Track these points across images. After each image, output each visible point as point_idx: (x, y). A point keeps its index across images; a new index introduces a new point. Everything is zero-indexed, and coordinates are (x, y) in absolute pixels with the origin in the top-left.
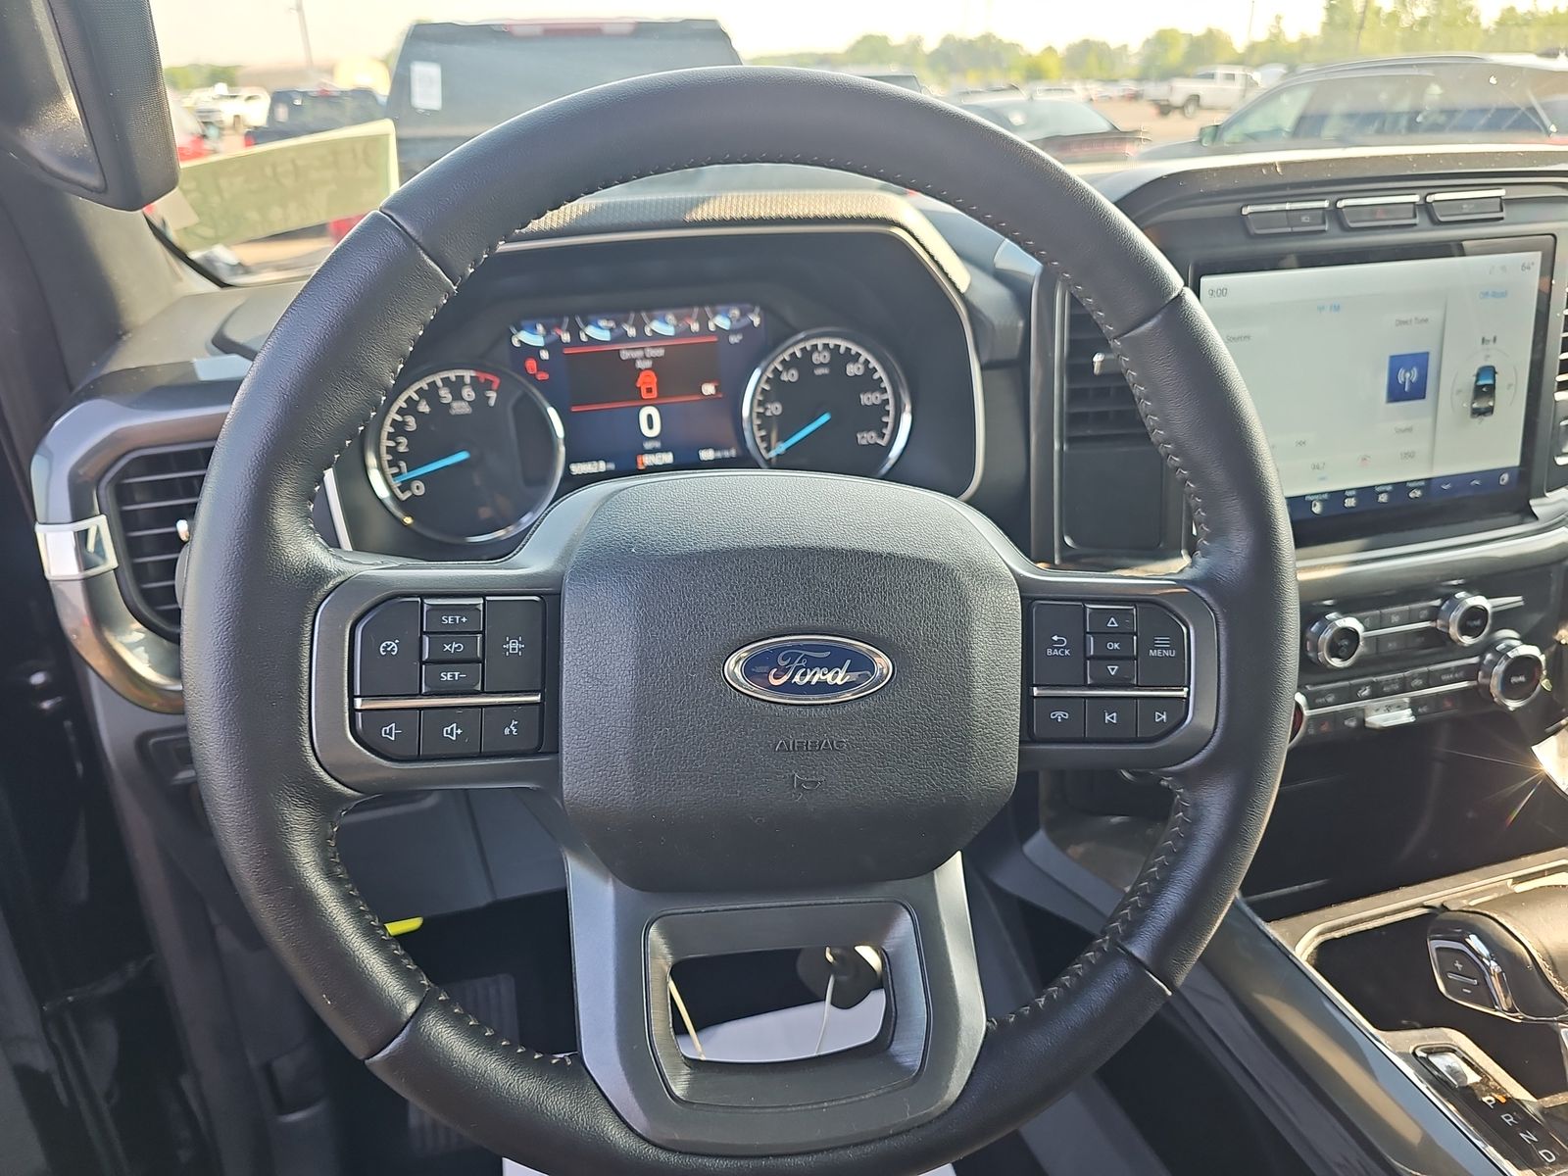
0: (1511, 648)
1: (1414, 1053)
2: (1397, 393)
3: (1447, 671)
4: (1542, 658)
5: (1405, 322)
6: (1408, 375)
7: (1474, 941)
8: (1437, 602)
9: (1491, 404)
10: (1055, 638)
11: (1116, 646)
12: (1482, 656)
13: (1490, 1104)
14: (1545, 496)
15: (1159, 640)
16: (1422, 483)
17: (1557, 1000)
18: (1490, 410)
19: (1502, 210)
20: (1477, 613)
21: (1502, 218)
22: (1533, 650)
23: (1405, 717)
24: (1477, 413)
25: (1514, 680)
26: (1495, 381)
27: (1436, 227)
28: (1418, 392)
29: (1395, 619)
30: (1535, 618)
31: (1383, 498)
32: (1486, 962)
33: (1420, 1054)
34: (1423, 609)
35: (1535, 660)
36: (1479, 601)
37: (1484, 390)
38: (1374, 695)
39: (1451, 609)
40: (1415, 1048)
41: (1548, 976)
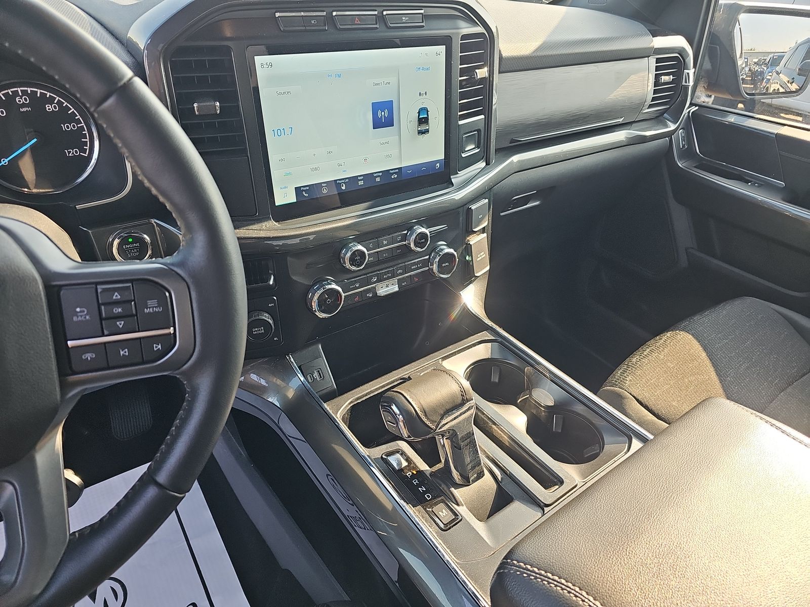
0: (442, 250)
1: (382, 457)
2: (378, 124)
3: (414, 264)
4: (455, 253)
5: (378, 84)
6: (383, 113)
7: (394, 407)
8: (406, 232)
9: (427, 127)
10: (78, 310)
11: (120, 310)
12: (430, 255)
13: (409, 476)
14: (458, 173)
15: (149, 302)
16: (397, 170)
17: (427, 428)
18: (427, 131)
19: (423, 22)
20: (423, 236)
21: (423, 26)
22: (452, 251)
23: (396, 288)
24: (421, 132)
25: (443, 265)
26: (428, 116)
27: (388, 30)
28: (389, 123)
29: (385, 242)
30: (452, 235)
31: (378, 179)
32: (398, 416)
33: (384, 457)
34: (399, 236)
35: (453, 255)
36: (423, 230)
37: (423, 121)
38: (379, 281)
39: (411, 235)
40: (383, 454)
41: (422, 418)
